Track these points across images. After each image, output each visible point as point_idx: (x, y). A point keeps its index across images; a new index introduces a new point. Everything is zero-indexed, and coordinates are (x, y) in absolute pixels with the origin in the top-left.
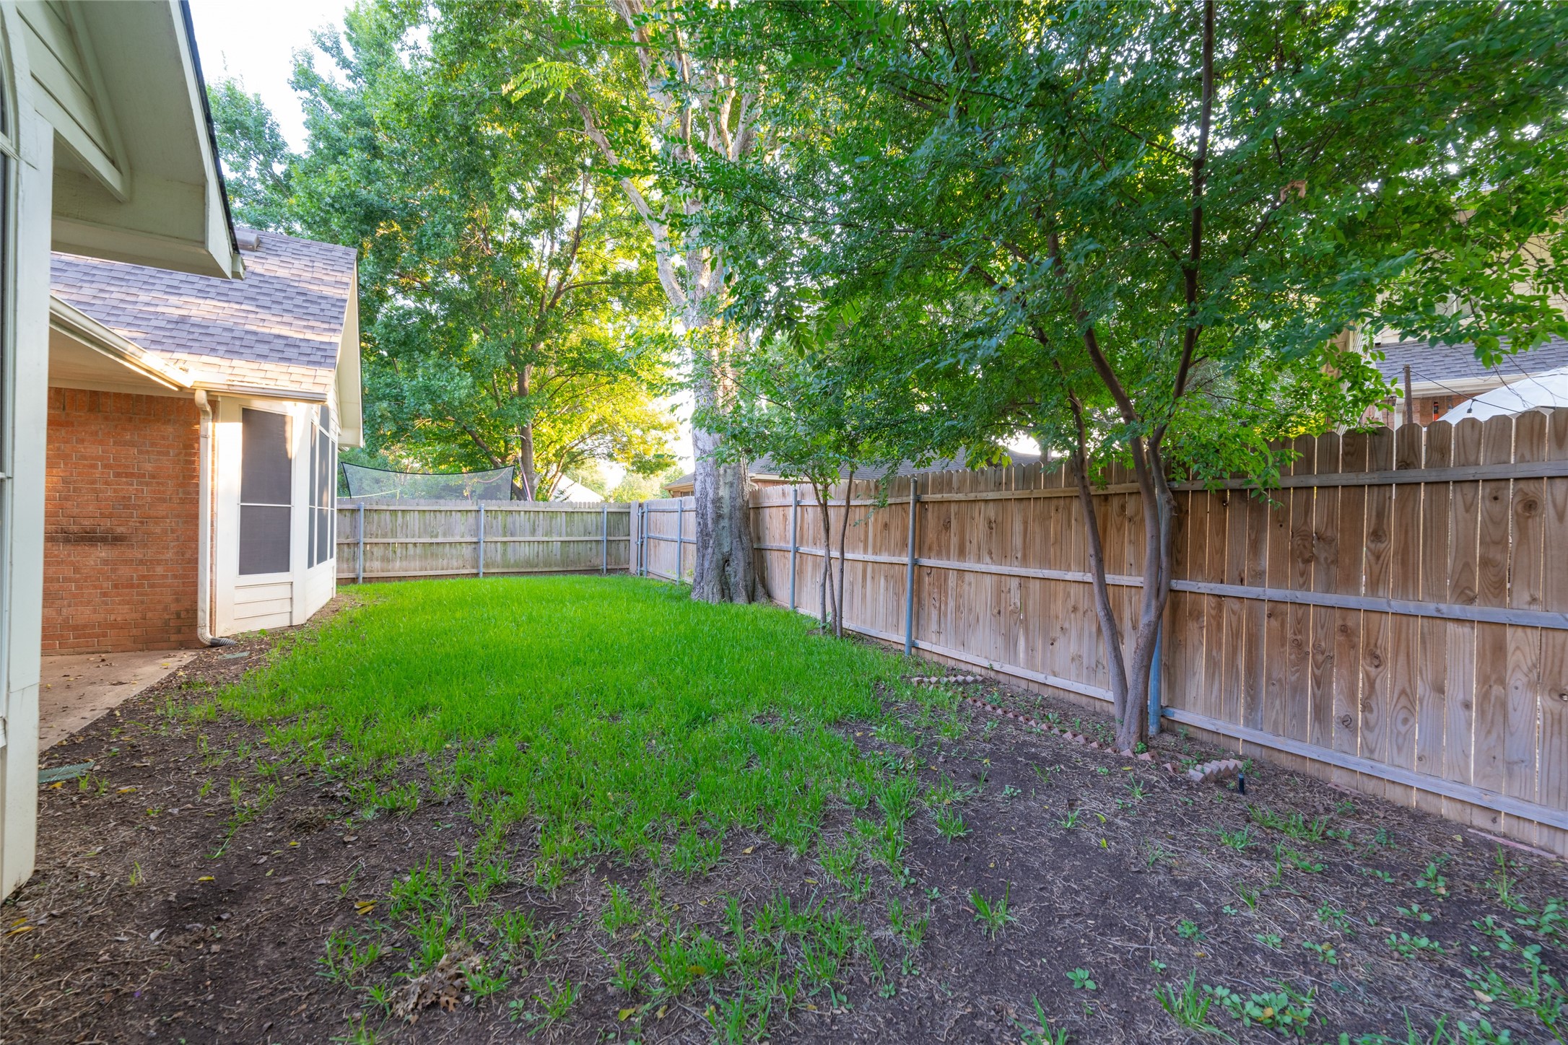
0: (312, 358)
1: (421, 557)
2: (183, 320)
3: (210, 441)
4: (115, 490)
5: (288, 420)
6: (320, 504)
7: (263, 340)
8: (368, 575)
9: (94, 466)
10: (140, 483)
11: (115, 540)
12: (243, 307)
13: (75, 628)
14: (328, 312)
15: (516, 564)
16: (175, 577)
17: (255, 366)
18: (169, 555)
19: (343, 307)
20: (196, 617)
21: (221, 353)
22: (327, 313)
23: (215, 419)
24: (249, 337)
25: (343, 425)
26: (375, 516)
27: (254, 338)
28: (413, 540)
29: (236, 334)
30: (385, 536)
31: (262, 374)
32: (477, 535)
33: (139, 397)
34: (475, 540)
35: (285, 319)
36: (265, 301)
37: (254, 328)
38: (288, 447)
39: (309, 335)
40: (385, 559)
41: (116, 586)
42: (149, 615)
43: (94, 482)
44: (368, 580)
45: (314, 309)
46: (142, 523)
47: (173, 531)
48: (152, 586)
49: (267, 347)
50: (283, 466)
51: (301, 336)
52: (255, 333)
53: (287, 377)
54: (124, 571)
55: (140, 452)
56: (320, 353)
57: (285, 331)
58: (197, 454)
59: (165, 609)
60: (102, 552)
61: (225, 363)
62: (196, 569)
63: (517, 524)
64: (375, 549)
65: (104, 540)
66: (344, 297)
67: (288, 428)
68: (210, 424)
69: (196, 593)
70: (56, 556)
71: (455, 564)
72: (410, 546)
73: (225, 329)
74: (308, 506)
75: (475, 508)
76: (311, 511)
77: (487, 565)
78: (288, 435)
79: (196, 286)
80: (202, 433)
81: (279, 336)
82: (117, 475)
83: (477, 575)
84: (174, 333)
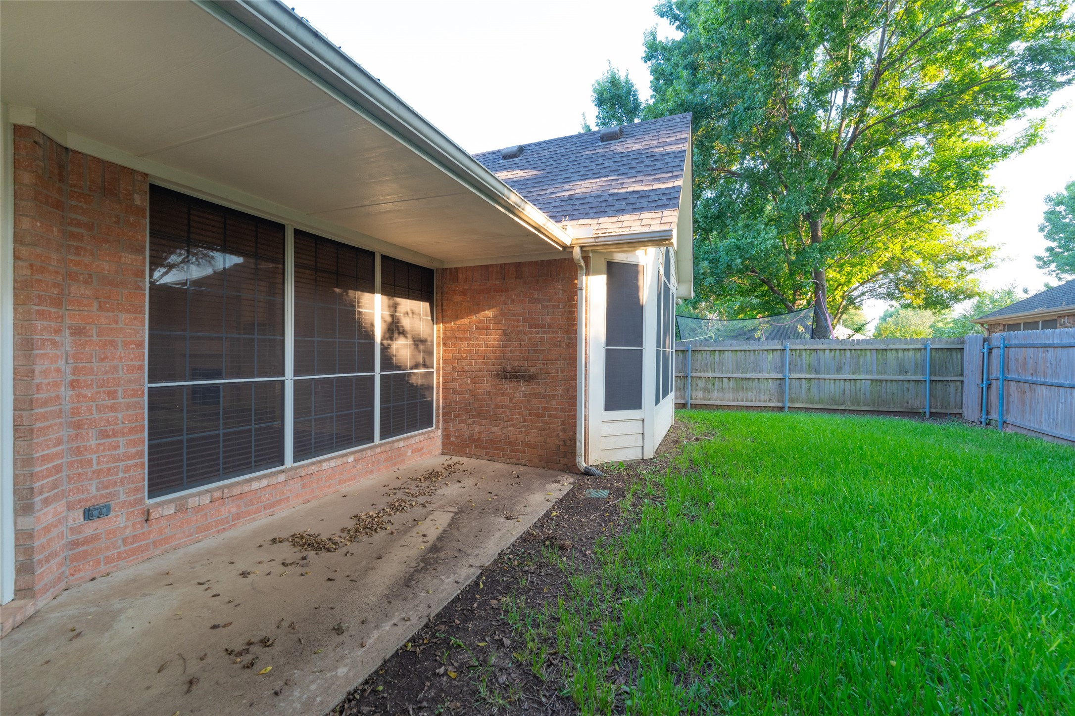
0: (659, 203)
1: (733, 390)
2: (570, 197)
3: (584, 291)
4: (530, 339)
5: (640, 269)
6: (664, 347)
7: (621, 198)
8: (694, 402)
9: (518, 321)
10: (543, 333)
11: (529, 378)
12: (609, 178)
13: (510, 444)
14: (671, 163)
15: (820, 401)
16: (563, 410)
17: (615, 219)
18: (559, 392)
19: (682, 156)
20: (575, 446)
21: (592, 215)
22: (670, 165)
23: (587, 274)
24: (612, 198)
25: (679, 281)
26: (700, 356)
27: (615, 198)
28: (728, 375)
29: (603, 199)
30: (706, 371)
31: (620, 225)
32: (781, 372)
33: (542, 261)
34: (780, 376)
35: (638, 179)
36: (624, 169)
37: (616, 191)
38: (641, 294)
39: (657, 186)
40: (706, 390)
41: (530, 414)
42: (548, 439)
43: (518, 333)
44: (695, 407)
45: (660, 165)
46: (544, 364)
47: (562, 371)
48: (550, 416)
49: (624, 202)
50: (638, 310)
51: (650, 188)
52: (616, 194)
53: (638, 223)
54: (535, 402)
55: (543, 307)
56: (665, 197)
57: (638, 187)
58: (575, 305)
59: (557, 436)
60: (523, 387)
61: (595, 221)
62: (575, 404)
63: (822, 362)
64: (699, 382)
65: (523, 377)
66: (683, 148)
67: (640, 277)
68: (584, 277)
69: (575, 425)
70: (501, 389)
71: (762, 398)
72: (725, 380)
73: (596, 197)
74: (655, 348)
75: (780, 347)
76: (658, 352)
77: (792, 400)
78: (640, 283)
79: (581, 173)
80: (579, 286)
81: (634, 192)
82: (531, 326)
83: (781, 409)
84: (564, 208)
